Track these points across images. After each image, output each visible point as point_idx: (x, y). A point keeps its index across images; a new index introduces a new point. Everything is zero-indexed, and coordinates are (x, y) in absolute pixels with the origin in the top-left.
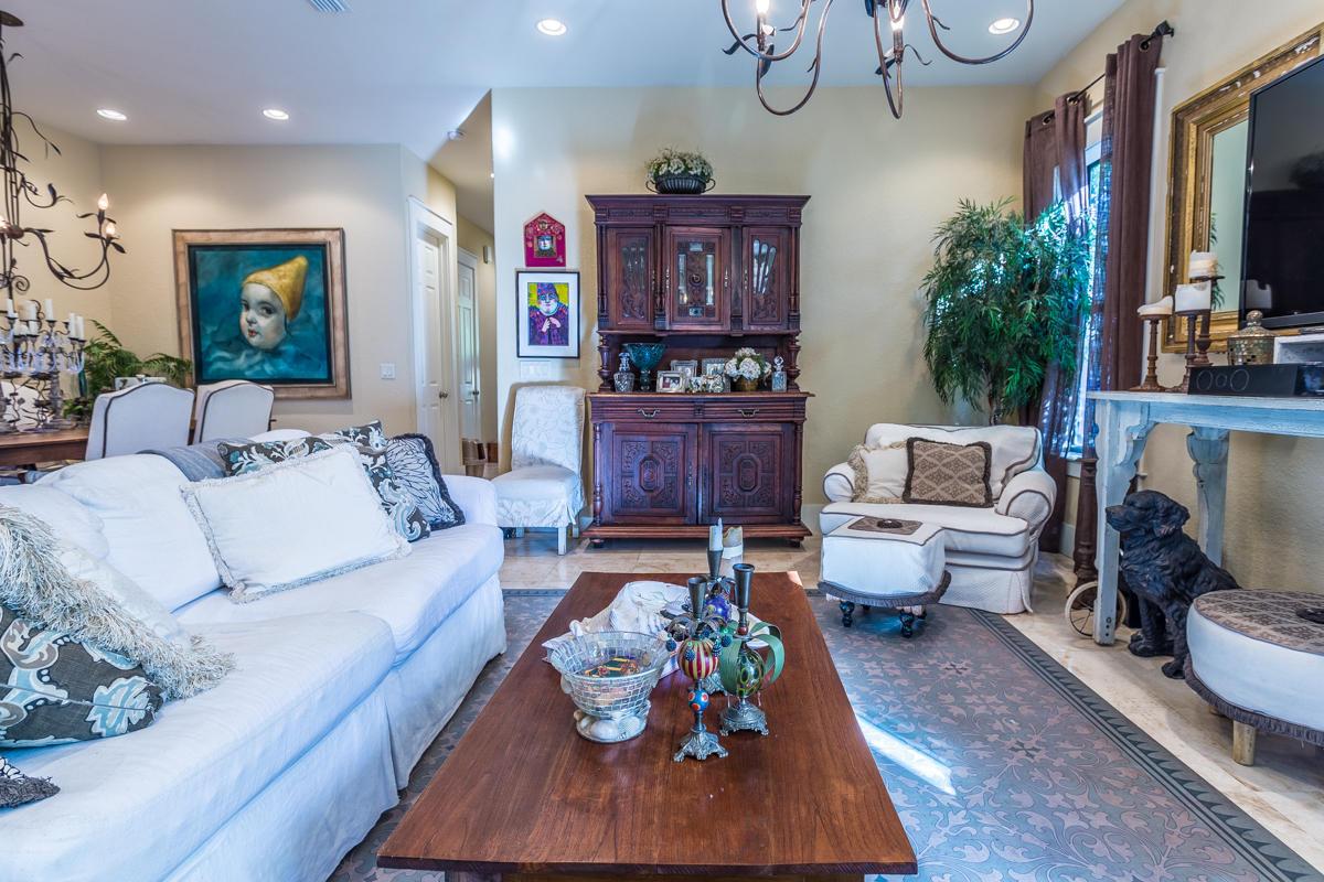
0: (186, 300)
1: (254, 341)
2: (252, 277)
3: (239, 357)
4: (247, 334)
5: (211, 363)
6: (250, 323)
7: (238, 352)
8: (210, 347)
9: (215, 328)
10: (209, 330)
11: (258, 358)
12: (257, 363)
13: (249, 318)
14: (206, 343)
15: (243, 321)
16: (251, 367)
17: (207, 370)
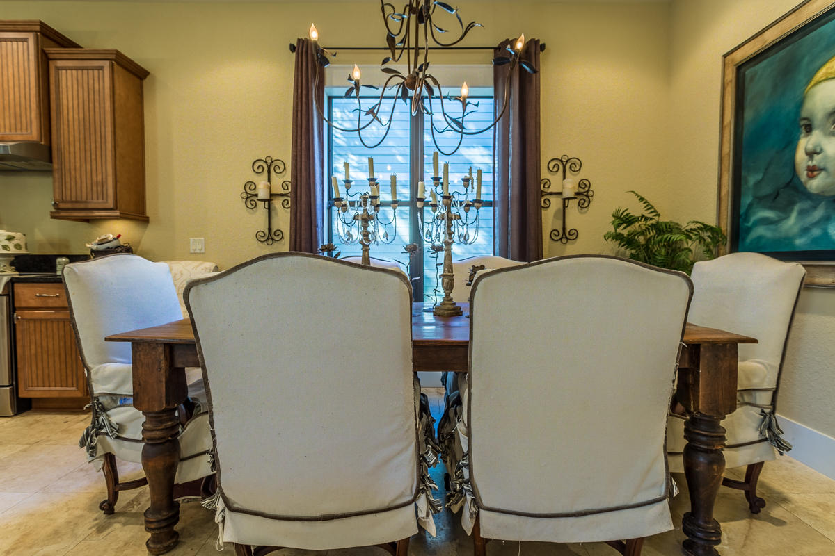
0: (728, 147)
1: (815, 185)
2: (820, 74)
3: (788, 217)
4: (803, 175)
5: (749, 230)
6: (811, 154)
7: (786, 210)
8: (750, 205)
9: (759, 177)
10: (752, 179)
11: (818, 214)
12: (816, 224)
13: (810, 147)
14: (746, 200)
15: (801, 156)
16: (805, 231)
17: (744, 239)
